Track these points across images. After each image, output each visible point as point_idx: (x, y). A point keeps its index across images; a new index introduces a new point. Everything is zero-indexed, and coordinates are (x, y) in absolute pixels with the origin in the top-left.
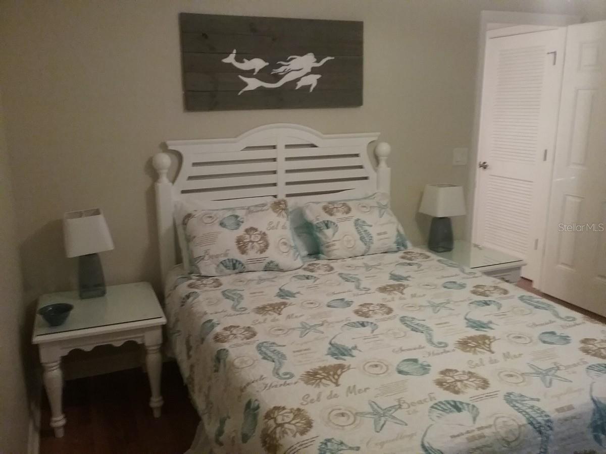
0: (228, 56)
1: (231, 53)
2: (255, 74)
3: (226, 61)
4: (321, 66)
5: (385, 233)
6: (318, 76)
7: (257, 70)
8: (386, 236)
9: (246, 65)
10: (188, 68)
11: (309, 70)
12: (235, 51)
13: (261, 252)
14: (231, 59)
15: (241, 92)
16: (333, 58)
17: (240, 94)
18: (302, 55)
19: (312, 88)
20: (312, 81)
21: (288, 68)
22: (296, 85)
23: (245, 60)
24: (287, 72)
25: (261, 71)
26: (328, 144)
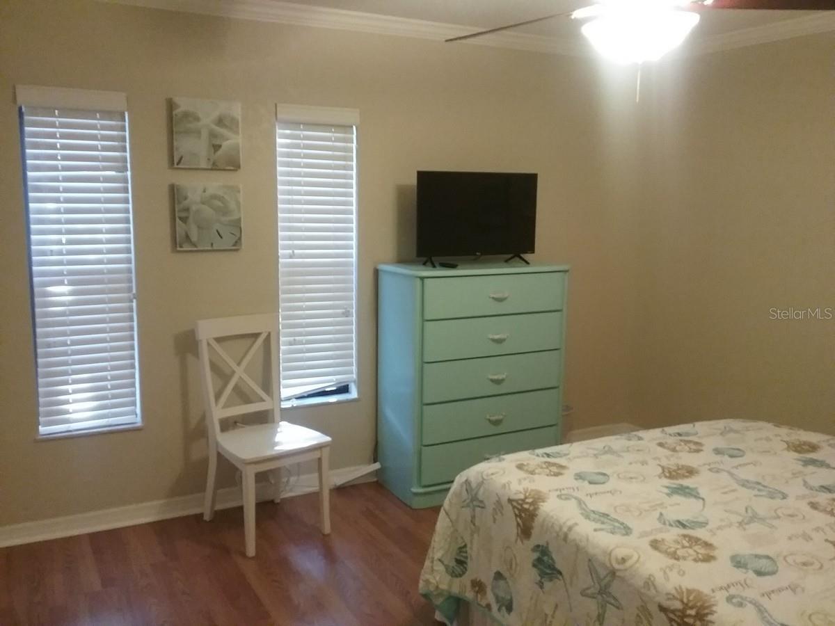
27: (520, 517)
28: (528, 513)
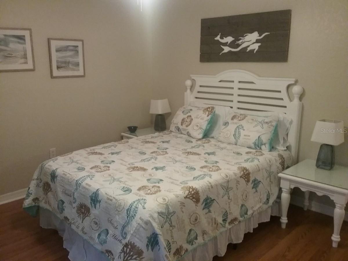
0: (217, 37)
1: (219, 35)
2: (228, 44)
3: (216, 39)
4: (262, 38)
5: (249, 136)
6: (259, 44)
7: (229, 43)
8: (249, 138)
9: (225, 40)
10: (203, 43)
11: (255, 41)
12: (220, 34)
13: (187, 127)
14: (218, 38)
15: (221, 53)
16: (269, 33)
17: (220, 54)
18: (251, 33)
19: (255, 51)
20: (256, 47)
21: (244, 40)
22: (247, 49)
23: (224, 38)
24: (243, 43)
25: (231, 43)
26: (261, 83)
27: (194, 198)
28: (195, 194)
